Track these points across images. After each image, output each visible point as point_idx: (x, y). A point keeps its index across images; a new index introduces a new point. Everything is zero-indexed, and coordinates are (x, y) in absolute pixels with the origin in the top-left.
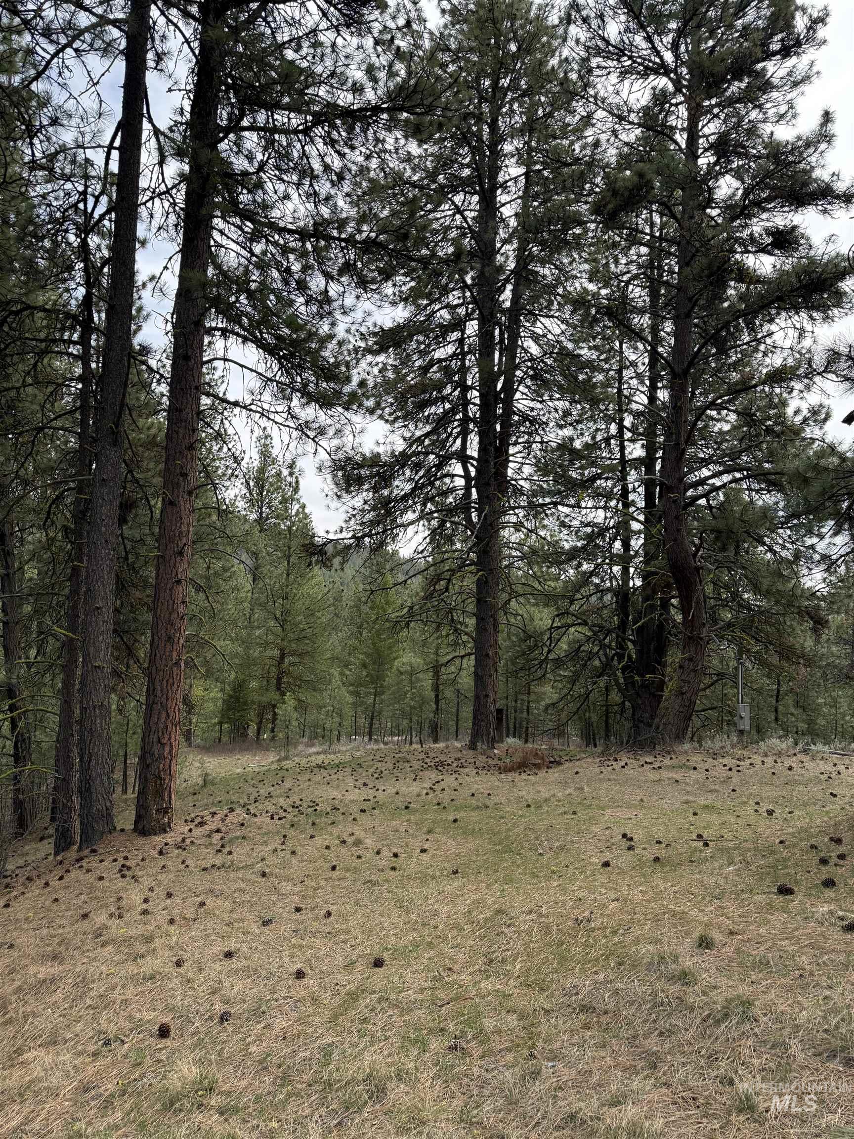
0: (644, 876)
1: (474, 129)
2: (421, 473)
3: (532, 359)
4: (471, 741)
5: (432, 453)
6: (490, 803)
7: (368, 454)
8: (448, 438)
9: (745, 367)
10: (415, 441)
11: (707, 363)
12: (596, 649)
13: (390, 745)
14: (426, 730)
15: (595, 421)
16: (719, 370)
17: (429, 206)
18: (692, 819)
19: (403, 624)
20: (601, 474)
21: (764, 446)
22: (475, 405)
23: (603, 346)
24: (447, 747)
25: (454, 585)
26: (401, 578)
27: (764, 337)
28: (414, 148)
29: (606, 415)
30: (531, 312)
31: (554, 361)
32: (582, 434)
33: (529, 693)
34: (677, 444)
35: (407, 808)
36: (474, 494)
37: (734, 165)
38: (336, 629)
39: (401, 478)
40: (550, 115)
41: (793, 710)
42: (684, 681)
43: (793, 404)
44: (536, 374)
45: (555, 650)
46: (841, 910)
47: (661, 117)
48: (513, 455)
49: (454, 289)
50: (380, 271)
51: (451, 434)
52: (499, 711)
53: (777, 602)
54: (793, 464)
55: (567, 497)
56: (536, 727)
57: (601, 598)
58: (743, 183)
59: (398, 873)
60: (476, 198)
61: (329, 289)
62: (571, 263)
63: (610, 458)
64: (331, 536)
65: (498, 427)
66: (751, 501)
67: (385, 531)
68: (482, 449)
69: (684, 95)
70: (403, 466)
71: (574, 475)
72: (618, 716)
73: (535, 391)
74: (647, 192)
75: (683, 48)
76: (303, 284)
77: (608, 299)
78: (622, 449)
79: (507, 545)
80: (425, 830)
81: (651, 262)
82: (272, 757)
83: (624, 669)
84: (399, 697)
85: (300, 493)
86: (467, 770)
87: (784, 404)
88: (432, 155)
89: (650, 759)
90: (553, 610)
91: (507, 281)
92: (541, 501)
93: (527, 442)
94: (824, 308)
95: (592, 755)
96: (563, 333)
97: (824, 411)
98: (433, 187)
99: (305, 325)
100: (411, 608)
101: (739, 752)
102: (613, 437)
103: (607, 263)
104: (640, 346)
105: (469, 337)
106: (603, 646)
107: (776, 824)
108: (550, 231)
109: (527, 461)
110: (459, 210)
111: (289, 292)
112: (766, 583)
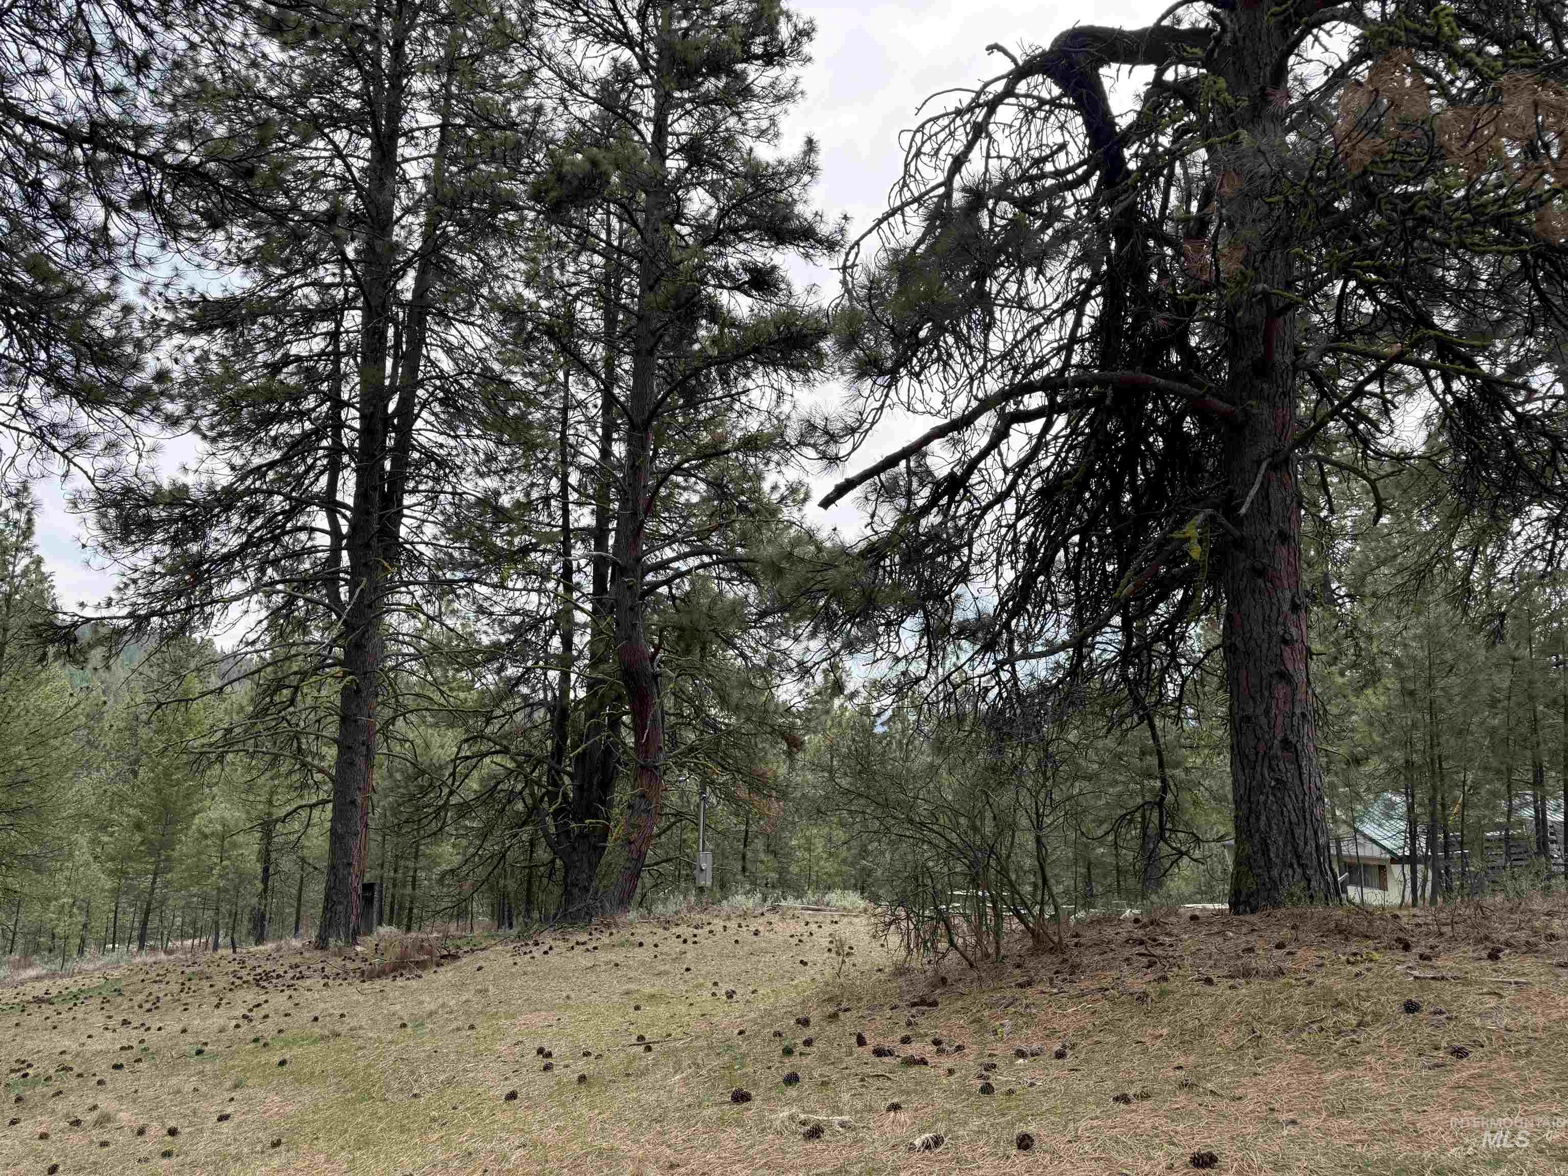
0: (563, 1105)
1: (369, 48)
2: (259, 522)
3: (442, 376)
4: (319, 937)
5: (279, 493)
6: (343, 1029)
7: (166, 486)
8: (307, 472)
9: (716, 427)
10: (251, 472)
11: (673, 416)
12: (519, 787)
13: (179, 955)
14: (245, 925)
15: (530, 472)
16: (686, 427)
17: (292, 138)
18: (633, 1015)
19: (213, 756)
20: (538, 544)
21: (737, 525)
22: (352, 429)
23: (543, 374)
24: (278, 950)
25: (304, 696)
26: (214, 682)
27: (738, 394)
28: (272, 49)
29: (545, 467)
30: (442, 314)
31: (476, 384)
32: (512, 488)
33: (416, 858)
34: (635, 514)
35: (199, 1052)
36: (345, 559)
37: (708, 178)
38: (88, 766)
39: (224, 526)
40: (478, 57)
41: (762, 856)
42: (633, 826)
43: (770, 478)
44: (447, 398)
45: (461, 791)
46: (804, 1112)
47: (623, 96)
48: (408, 507)
49: (326, 261)
50: (206, 215)
51: (312, 467)
52: (369, 887)
53: (748, 719)
54: (768, 551)
55: (487, 572)
56: (424, 907)
57: (530, 715)
58: (718, 200)
59: (174, 1160)
60: (366, 143)
61: (111, 225)
62: (500, 258)
63: (549, 524)
64: (89, 613)
65: (388, 465)
66: (721, 591)
67: (189, 608)
68: (361, 494)
69: (651, 78)
70: (228, 508)
71: (498, 542)
72: (545, 881)
73: (445, 422)
74: (600, 186)
75: (651, 20)
76: (62, 211)
77: (550, 315)
78: (566, 513)
79: (395, 637)
80: (228, 1084)
81: (607, 276)
83: (556, 814)
84: (201, 874)
85: (34, 540)
86: (308, 982)
87: (759, 477)
88: (302, 66)
89: (584, 937)
90: (459, 733)
91: (409, 263)
92: (449, 576)
93: (432, 490)
94: (802, 368)
95: (504, 941)
96: (486, 348)
97: (803, 490)
98: (301, 111)
99: (62, 273)
100: (229, 731)
101: (697, 917)
102: (554, 496)
103: (549, 267)
104: (592, 383)
105: (347, 332)
106: (528, 782)
107: (737, 1008)
108: (471, 209)
109: (431, 518)
110: (338, 153)
111: (35, 218)
112: (736, 695)
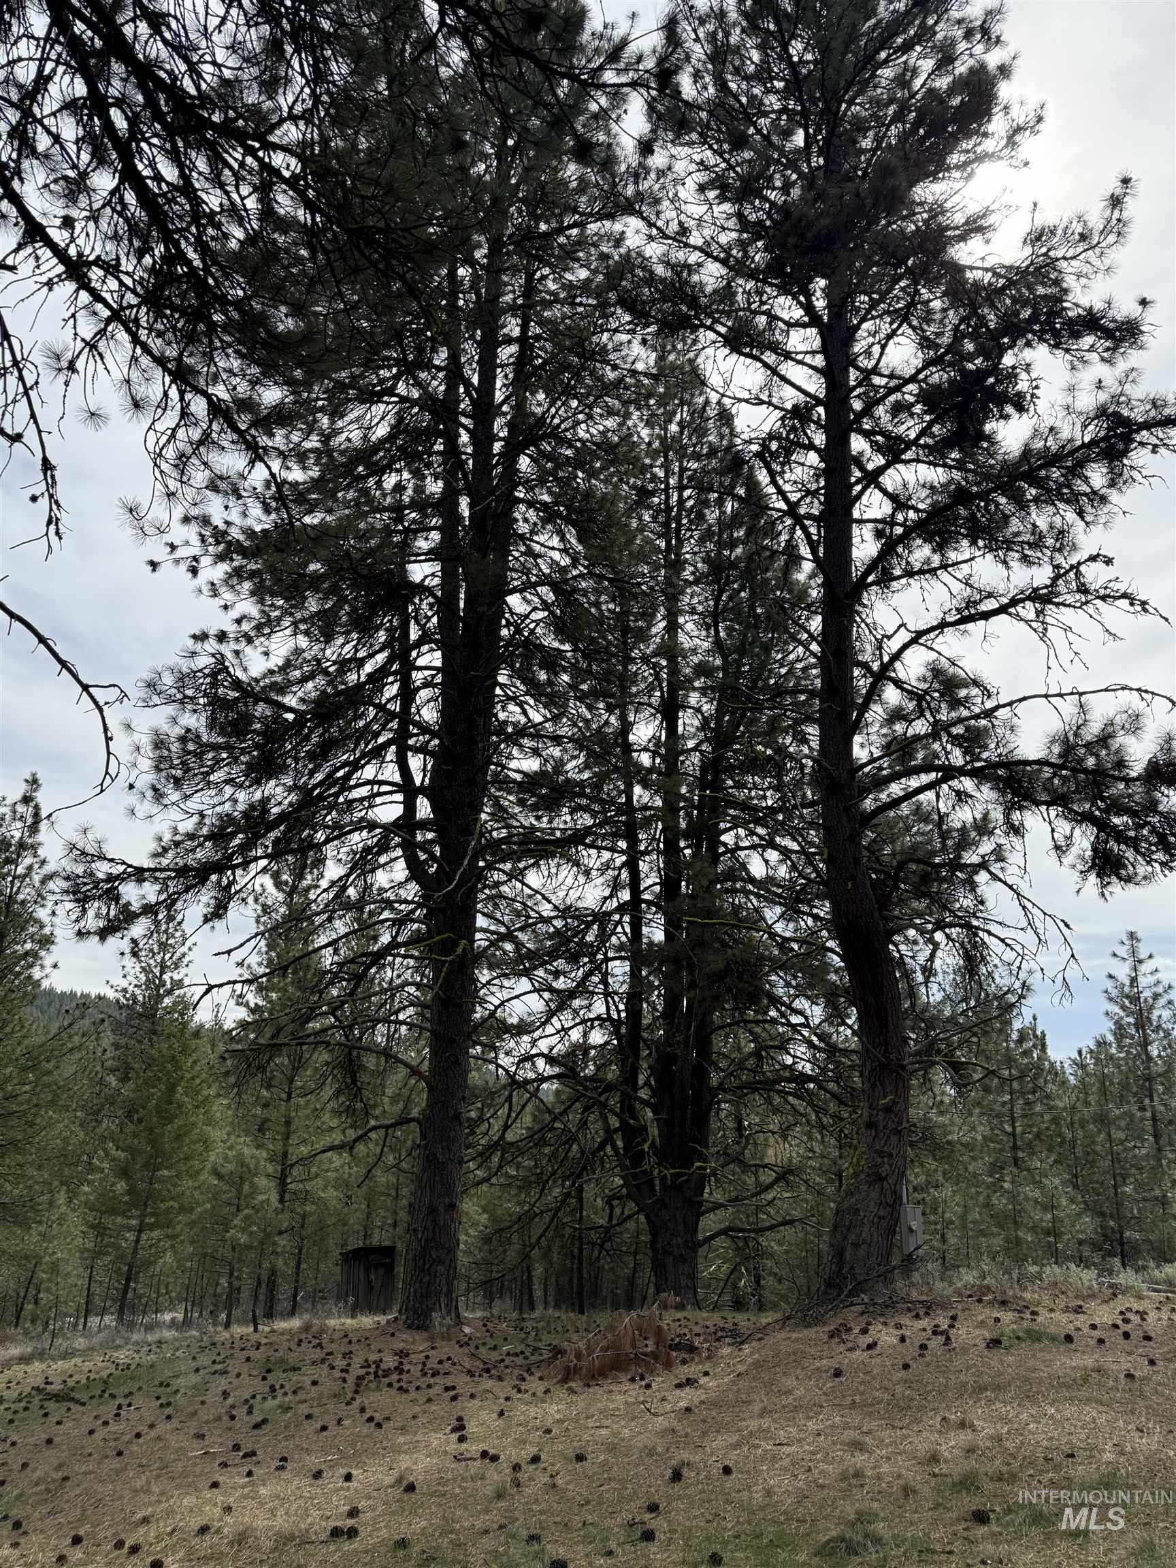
42: (881, 1153)
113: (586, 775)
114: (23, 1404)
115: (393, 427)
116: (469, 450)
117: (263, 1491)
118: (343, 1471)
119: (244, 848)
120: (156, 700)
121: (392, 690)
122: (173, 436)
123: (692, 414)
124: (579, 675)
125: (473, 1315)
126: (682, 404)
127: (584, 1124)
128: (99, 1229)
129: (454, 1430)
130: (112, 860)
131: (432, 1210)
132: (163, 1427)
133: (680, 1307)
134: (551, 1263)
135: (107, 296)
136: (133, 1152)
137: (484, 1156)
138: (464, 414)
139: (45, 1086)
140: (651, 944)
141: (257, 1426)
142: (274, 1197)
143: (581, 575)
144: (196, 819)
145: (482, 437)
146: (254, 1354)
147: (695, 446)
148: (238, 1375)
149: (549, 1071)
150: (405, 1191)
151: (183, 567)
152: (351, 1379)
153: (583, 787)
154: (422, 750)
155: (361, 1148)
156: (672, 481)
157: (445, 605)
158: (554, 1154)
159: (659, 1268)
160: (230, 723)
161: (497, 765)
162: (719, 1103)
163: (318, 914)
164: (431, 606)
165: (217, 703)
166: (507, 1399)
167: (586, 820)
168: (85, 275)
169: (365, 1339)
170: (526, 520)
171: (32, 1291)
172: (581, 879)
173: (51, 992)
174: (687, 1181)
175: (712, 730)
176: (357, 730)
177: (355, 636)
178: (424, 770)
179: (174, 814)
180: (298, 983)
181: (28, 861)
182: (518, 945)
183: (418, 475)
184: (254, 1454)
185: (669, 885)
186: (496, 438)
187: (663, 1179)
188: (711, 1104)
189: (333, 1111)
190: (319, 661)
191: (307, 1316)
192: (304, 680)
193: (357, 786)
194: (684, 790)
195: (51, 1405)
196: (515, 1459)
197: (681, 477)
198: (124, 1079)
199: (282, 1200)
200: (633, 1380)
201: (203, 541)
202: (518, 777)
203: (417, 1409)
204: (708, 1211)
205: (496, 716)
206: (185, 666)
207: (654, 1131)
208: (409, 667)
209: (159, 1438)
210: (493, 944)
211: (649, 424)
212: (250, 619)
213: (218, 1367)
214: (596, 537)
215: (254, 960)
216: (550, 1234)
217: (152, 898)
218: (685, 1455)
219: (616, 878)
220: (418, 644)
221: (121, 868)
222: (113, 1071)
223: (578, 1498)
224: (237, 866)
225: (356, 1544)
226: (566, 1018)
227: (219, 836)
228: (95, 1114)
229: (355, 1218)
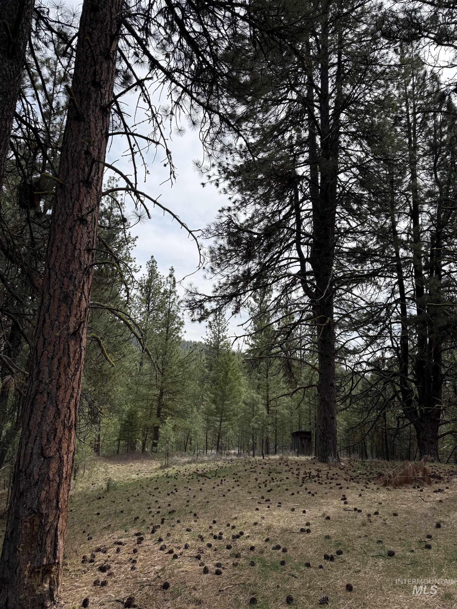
82: (156, 464)
113: (377, 246)
114: (191, 477)
115: (287, 113)
116: (319, 116)
117: (274, 513)
118: (303, 510)
119: (243, 287)
120: (210, 236)
121: (293, 221)
122: (208, 132)
123: (418, 79)
124: (371, 204)
125: (344, 459)
126: (413, 76)
127: (384, 389)
128: (208, 421)
129: (342, 500)
130: (200, 294)
131: (325, 419)
132: (237, 488)
133: (433, 461)
134: (374, 441)
135: (181, 83)
136: (216, 395)
137: (344, 400)
138: (316, 101)
139: (186, 372)
140: (411, 316)
141: (269, 491)
142: (265, 412)
143: (370, 161)
144: (226, 278)
145: (324, 109)
146: (265, 467)
147: (420, 93)
148: (260, 473)
149: (368, 368)
150: (313, 412)
151: (213, 184)
152: (300, 478)
153: (376, 252)
154: (306, 243)
155: (295, 395)
156: (410, 112)
157: (313, 182)
158: (372, 401)
159: (421, 445)
160: (235, 241)
161: (337, 246)
162: (445, 381)
163: (271, 310)
164: (306, 184)
165: (230, 234)
166: (362, 490)
167: (378, 266)
168: (173, 77)
169: (303, 464)
170: (345, 141)
171: (189, 441)
172: (377, 291)
173: (184, 341)
174: (432, 412)
175: (436, 221)
176: (280, 239)
177: (277, 201)
178: (308, 251)
179: (219, 276)
180: (266, 336)
181: (173, 297)
182: (351, 318)
183: (298, 131)
184: (269, 500)
185: (418, 290)
186: (329, 108)
187: (421, 411)
188: (442, 381)
189: (284, 381)
190: (264, 213)
191: (281, 455)
192: (260, 221)
193: (282, 260)
194: (423, 249)
195: (200, 478)
196: (368, 512)
197: (414, 109)
198: (211, 370)
199: (268, 413)
200: (414, 488)
201: (220, 173)
202: (347, 250)
203: (327, 491)
204: (442, 424)
205: (336, 226)
206: (218, 221)
207: (416, 392)
208: (299, 210)
209: (236, 492)
210: (341, 318)
211: (398, 88)
212: (238, 201)
213: (252, 470)
214: (377, 143)
215: (250, 328)
216: (373, 430)
217: (215, 307)
218: (442, 519)
219: (393, 289)
220: (302, 201)
221: (204, 297)
222: (206, 367)
223: (396, 529)
224: (242, 294)
225: (310, 535)
226: (374, 347)
227: (234, 283)
228: (202, 382)
229: (295, 420)
